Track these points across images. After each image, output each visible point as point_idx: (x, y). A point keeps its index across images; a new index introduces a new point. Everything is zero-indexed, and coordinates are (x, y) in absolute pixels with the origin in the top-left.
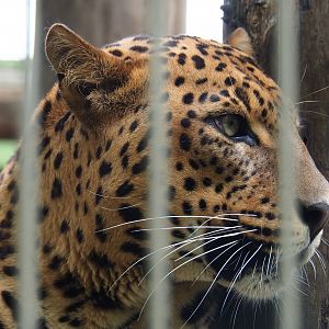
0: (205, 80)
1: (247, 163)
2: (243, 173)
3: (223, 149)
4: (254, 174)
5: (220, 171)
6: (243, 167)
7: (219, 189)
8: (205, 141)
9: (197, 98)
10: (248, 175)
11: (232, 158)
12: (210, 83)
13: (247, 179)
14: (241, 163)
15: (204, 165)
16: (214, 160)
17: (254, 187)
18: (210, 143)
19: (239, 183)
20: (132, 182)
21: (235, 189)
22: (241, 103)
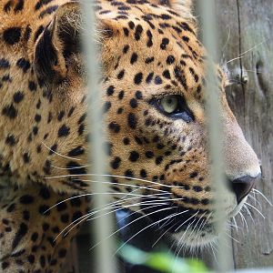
0: (152, 59)
1: (184, 139)
2: (181, 148)
3: (164, 129)
4: (190, 149)
5: (160, 147)
6: (180, 143)
7: (158, 161)
8: (149, 122)
9: (145, 77)
10: (185, 150)
11: (171, 136)
12: (156, 62)
13: (183, 154)
14: (178, 140)
15: (147, 142)
16: (156, 138)
17: (188, 161)
18: (153, 124)
19: (176, 157)
20: (84, 147)
21: (173, 162)
22: (179, 84)
